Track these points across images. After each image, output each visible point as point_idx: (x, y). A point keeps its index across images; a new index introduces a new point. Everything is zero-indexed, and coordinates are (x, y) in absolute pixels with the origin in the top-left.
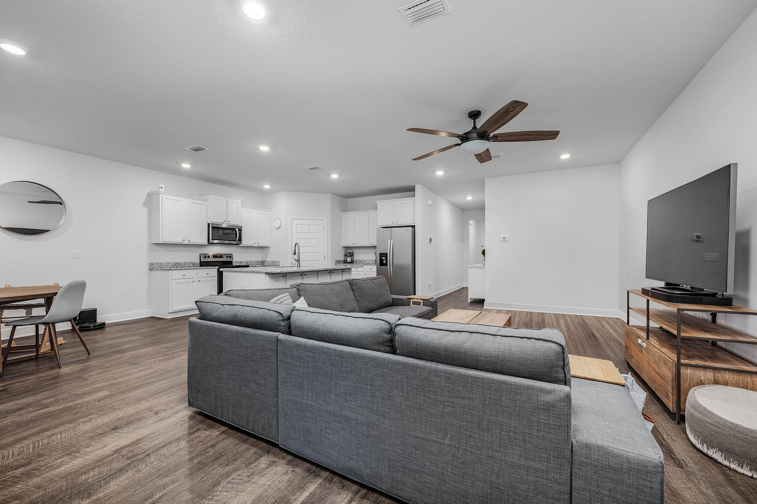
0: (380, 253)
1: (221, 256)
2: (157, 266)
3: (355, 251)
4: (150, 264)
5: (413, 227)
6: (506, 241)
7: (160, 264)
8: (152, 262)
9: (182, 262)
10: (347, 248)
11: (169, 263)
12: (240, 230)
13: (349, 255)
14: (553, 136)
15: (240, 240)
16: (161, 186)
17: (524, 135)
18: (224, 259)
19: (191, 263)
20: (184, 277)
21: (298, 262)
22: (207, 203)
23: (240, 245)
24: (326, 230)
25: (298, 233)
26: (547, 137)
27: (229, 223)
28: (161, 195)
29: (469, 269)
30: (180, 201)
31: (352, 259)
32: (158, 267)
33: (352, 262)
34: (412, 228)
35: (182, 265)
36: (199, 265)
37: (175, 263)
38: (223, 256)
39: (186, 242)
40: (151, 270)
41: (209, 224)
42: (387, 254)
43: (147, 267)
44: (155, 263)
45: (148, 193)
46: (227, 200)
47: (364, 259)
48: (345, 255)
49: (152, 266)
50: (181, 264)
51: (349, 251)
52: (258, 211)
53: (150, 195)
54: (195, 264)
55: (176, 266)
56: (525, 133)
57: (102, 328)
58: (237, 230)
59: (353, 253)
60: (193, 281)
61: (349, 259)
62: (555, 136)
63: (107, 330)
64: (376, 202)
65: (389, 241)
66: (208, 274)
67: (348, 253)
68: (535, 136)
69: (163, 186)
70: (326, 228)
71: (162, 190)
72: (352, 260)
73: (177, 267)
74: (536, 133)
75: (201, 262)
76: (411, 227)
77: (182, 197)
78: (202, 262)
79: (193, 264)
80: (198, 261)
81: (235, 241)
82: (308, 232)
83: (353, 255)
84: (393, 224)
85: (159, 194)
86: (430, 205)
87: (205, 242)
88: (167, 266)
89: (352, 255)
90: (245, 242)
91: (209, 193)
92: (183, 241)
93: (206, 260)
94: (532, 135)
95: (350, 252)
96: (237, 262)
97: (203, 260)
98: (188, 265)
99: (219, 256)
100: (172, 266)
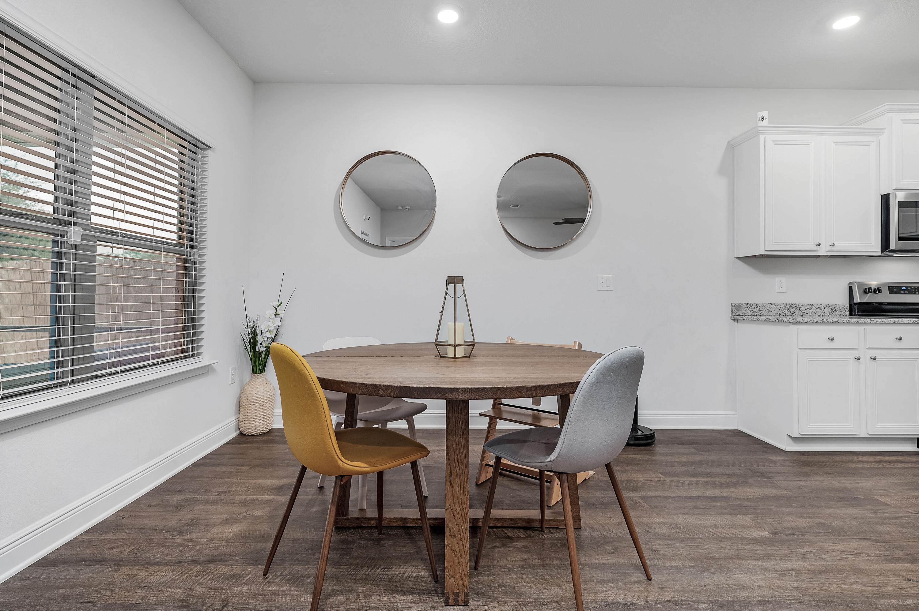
1: (913, 289)
2: (748, 311)
4: (733, 306)
7: (753, 307)
8: (737, 302)
9: (804, 303)
11: (773, 306)
16: (760, 115)
19: (827, 305)
20: (831, 345)
22: (881, 137)
28: (762, 137)
32: (751, 313)
35: (805, 311)
36: (848, 313)
37: (788, 306)
39: (822, 251)
40: (734, 320)
41: (886, 199)
43: (726, 313)
44: (743, 303)
45: (729, 142)
49: (738, 310)
50: (803, 308)
53: (731, 147)
54: (837, 308)
55: (789, 314)
57: (650, 444)
60: (856, 356)
63: (659, 449)
66: (900, 339)
69: (765, 114)
71: (765, 123)
75: (853, 305)
77: (813, 133)
78: (858, 304)
79: (833, 309)
80: (843, 301)
85: (756, 136)
87: (876, 246)
88: (769, 311)
92: (815, 248)
93: (868, 299)
97: (858, 299)
98: (819, 312)
99: (907, 290)
100: (781, 312)
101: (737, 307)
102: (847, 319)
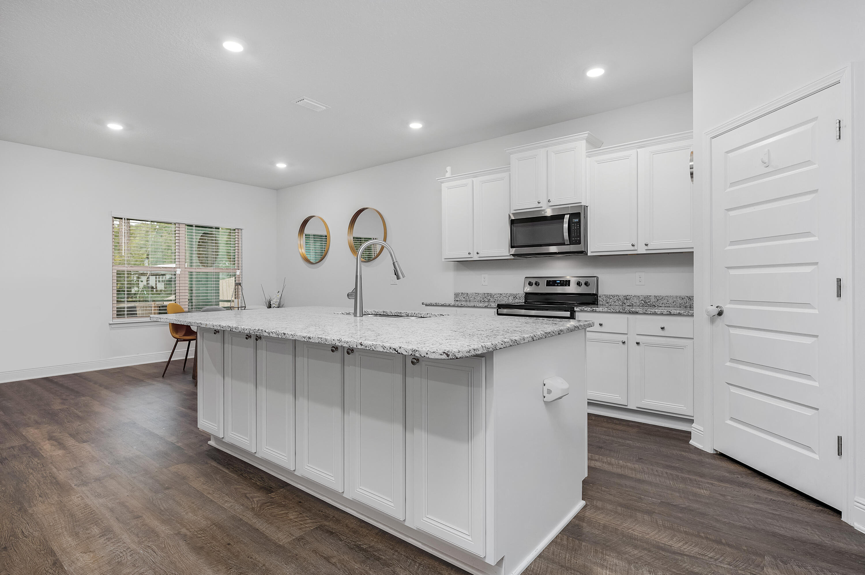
1: (565, 282)
2: (463, 298)
4: (454, 294)
7: (465, 295)
8: (456, 292)
9: (496, 293)
11: (477, 294)
12: (578, 216)
15: (577, 239)
18: (572, 289)
19: (511, 295)
22: (510, 172)
23: (588, 254)
24: (846, 133)
27: (550, 204)
28: (442, 185)
30: (466, 185)
35: (496, 299)
37: (486, 294)
38: (568, 282)
44: (460, 292)
46: (547, 152)
49: (457, 298)
52: (647, 148)
54: (517, 297)
55: (487, 300)
58: (568, 216)
70: (846, 120)
75: (527, 294)
79: (514, 297)
80: (522, 292)
81: (566, 244)
87: (507, 253)
88: (474, 298)
97: (528, 290)
99: (560, 283)
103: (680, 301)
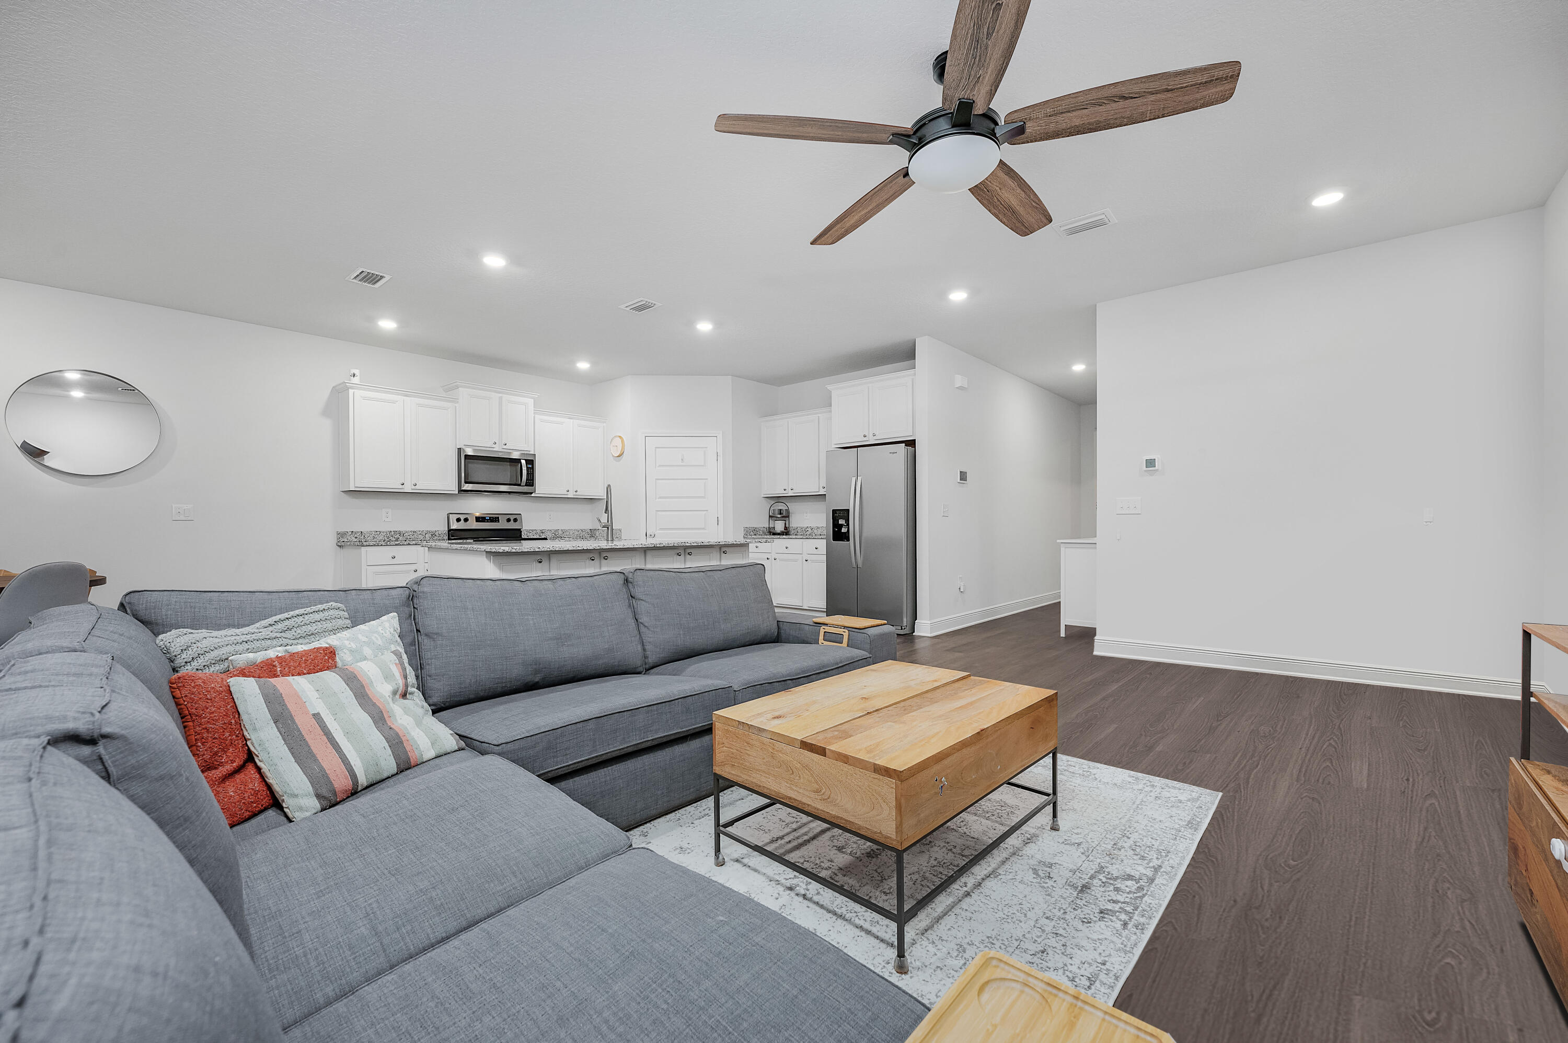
0: (833, 510)
1: (494, 519)
2: (354, 538)
3: (793, 507)
4: (338, 533)
5: (911, 443)
6: (1157, 470)
7: (358, 534)
8: (342, 529)
9: (407, 530)
10: (778, 499)
11: (378, 533)
12: (530, 462)
13: (779, 516)
14: (1219, 89)
15: (531, 482)
16: (353, 371)
17: (1112, 99)
18: (502, 525)
19: (429, 531)
20: (394, 561)
21: (608, 528)
22: (457, 405)
23: (533, 495)
24: (720, 459)
25: (660, 466)
26: (1198, 96)
27: (505, 447)
28: (351, 391)
29: (1062, 549)
30: (394, 402)
31: (787, 526)
32: (356, 540)
33: (786, 532)
34: (906, 446)
35: (408, 537)
36: (445, 539)
37: (393, 533)
38: (498, 518)
39: (408, 489)
40: (341, 546)
41: (459, 450)
42: (848, 510)
43: (332, 540)
44: (348, 531)
45: (333, 387)
46: (501, 398)
47: (813, 525)
48: (770, 517)
49: (342, 537)
50: (407, 534)
51: (781, 506)
52: (575, 420)
53: (335, 391)
54: (437, 534)
55: (394, 539)
56: (1114, 91)
58: (523, 462)
59: (788, 511)
60: (414, 569)
61: (779, 526)
62: (1227, 87)
64: (829, 387)
65: (854, 479)
67: (777, 512)
68: (1152, 98)
69: (357, 372)
70: (720, 454)
71: (355, 380)
72: (786, 528)
73: (397, 540)
74: (1154, 86)
75: (449, 530)
76: (904, 444)
77: (398, 394)
78: (453, 530)
79: (433, 535)
80: (443, 528)
81: (519, 485)
82: (682, 464)
83: (788, 517)
84: (865, 439)
85: (348, 389)
86: (961, 388)
87: (451, 486)
88: (374, 537)
89: (785, 516)
90: (542, 487)
91: (458, 383)
93: (461, 526)
94: (1140, 95)
95: (781, 510)
96: (533, 531)
97: (454, 526)
98: (421, 537)
99: (490, 519)
100: (386, 538)
101: (341, 535)
102: (445, 544)
103: (577, 533)
